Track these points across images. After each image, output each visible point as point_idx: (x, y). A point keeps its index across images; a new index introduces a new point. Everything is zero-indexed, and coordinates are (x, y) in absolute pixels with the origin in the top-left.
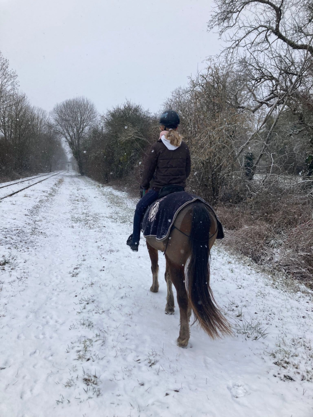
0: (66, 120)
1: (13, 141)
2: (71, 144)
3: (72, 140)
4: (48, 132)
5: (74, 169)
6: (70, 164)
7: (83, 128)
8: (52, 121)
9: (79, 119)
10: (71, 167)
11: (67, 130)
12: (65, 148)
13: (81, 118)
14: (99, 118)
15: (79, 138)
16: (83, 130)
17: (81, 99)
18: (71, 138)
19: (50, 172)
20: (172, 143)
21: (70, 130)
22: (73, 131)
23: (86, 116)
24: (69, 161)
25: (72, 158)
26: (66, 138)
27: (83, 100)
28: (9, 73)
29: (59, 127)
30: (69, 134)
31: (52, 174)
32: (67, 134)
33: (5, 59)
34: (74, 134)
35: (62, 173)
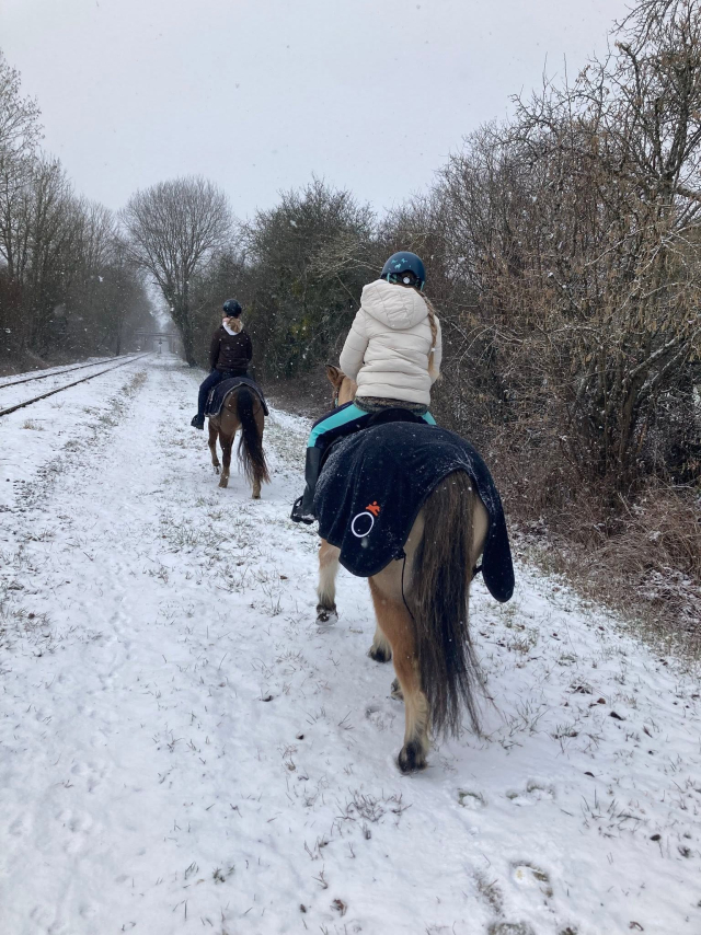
0: (157, 232)
1: (30, 276)
2: (168, 290)
3: (169, 281)
4: (116, 262)
5: (172, 350)
6: (163, 338)
7: (197, 253)
8: (125, 234)
9: (189, 231)
10: (165, 346)
11: (159, 256)
12: (154, 301)
13: (194, 229)
14: (236, 230)
15: (187, 276)
16: (196, 257)
17: (195, 182)
18: (169, 275)
19: (118, 355)
20: (232, 329)
21: (166, 255)
22: (173, 258)
23: (205, 224)
24: (163, 331)
25: (168, 325)
26: (157, 275)
27: (201, 185)
28: (20, 106)
29: (141, 248)
30: (163, 266)
31: (121, 359)
32: (158, 267)
33: (11, 71)
34: (177, 266)
35: (146, 358)
